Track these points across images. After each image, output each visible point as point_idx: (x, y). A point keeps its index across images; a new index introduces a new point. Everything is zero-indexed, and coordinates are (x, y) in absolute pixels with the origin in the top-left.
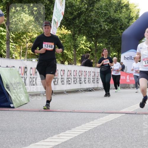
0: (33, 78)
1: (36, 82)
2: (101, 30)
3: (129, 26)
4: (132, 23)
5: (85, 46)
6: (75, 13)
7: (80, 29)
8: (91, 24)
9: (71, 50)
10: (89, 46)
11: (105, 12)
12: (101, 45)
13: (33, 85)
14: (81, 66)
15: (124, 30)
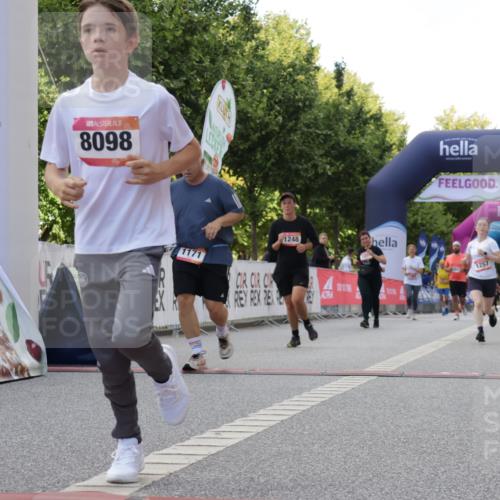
1: (161, 303)
2: (317, 175)
3: (381, 166)
4: (391, 159)
6: (255, 137)
7: (267, 174)
8: (293, 163)
9: (244, 225)
11: (324, 132)
12: (317, 211)
13: (156, 310)
15: (370, 175)
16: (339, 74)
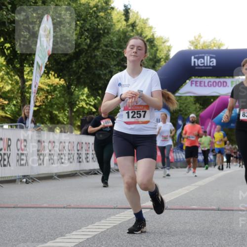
0: (5, 154)
1: (8, 161)
4: (160, 68)
5: (87, 104)
7: (79, 77)
8: (96, 70)
9: (64, 110)
10: (92, 104)
11: (117, 50)
13: (5, 166)
14: (81, 134)
16: (127, 12)
